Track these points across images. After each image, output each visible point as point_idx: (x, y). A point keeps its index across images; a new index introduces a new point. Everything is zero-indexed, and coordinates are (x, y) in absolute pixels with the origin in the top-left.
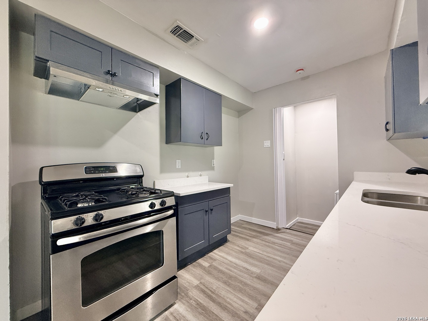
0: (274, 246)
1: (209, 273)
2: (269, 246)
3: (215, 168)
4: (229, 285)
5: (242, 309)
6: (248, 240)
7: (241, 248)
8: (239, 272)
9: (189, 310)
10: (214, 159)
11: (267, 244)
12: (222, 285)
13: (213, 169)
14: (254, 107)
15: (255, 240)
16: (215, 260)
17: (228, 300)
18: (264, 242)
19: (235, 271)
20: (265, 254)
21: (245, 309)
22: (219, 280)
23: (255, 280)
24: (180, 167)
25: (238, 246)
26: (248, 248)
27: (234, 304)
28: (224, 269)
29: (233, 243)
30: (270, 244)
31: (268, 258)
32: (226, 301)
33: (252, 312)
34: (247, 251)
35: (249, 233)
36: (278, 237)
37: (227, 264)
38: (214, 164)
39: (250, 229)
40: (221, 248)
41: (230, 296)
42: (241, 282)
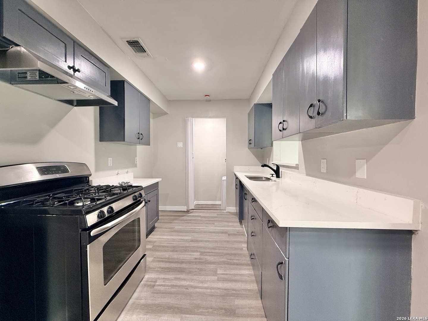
0: (191, 222)
1: (156, 250)
2: (188, 223)
3: (138, 165)
4: (176, 251)
5: (193, 258)
6: (171, 223)
7: (169, 229)
8: (177, 243)
9: (159, 273)
10: (136, 157)
11: (186, 221)
12: (171, 253)
13: (135, 166)
14: (168, 112)
15: (175, 221)
16: (155, 242)
17: (181, 258)
18: (183, 221)
19: (174, 243)
20: (188, 227)
21: (194, 258)
22: (167, 251)
23: (191, 243)
24: (111, 165)
25: (166, 228)
26: (174, 228)
27: (186, 258)
28: (166, 245)
29: (161, 228)
30: (188, 221)
31: (191, 230)
32: (180, 259)
33: (199, 257)
34: (174, 229)
35: (168, 218)
36: (190, 216)
37: (166, 241)
38: (136, 162)
39: (168, 216)
40: (153, 233)
41: (180, 256)
42: (183, 247)
